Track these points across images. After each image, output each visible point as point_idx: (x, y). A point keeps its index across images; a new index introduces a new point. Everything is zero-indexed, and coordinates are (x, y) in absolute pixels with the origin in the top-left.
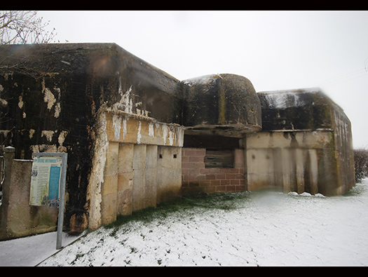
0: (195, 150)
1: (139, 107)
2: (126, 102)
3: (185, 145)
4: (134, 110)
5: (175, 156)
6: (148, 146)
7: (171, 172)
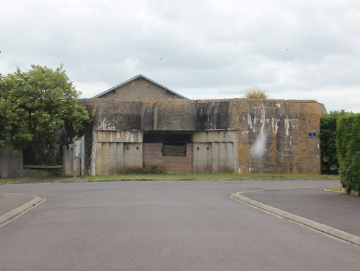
0: (154, 144)
1: (110, 126)
2: (103, 125)
3: (145, 141)
4: (107, 127)
5: (137, 148)
6: (117, 143)
7: (135, 157)
